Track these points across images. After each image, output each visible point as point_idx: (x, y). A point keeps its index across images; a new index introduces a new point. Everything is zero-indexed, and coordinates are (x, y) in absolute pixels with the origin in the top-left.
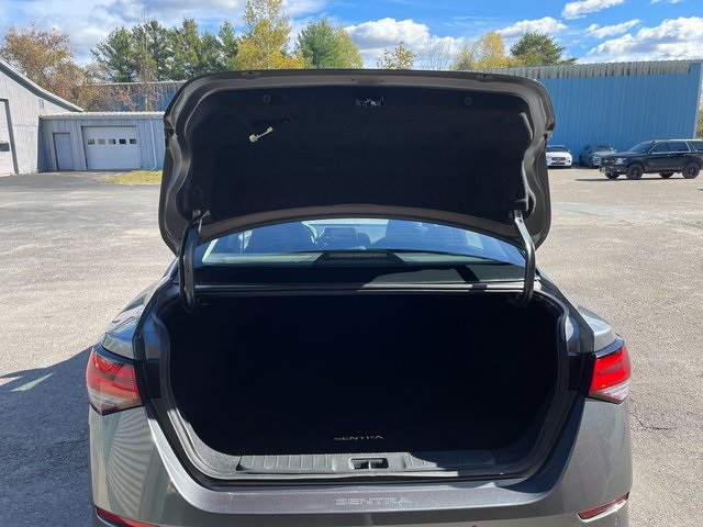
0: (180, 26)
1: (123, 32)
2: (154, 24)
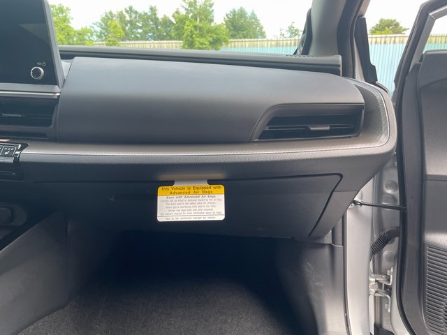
0: (148, 11)
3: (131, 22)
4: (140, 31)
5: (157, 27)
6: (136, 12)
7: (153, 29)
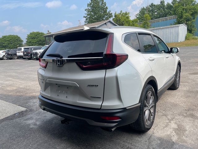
1: (144, 8)
2: (152, 4)
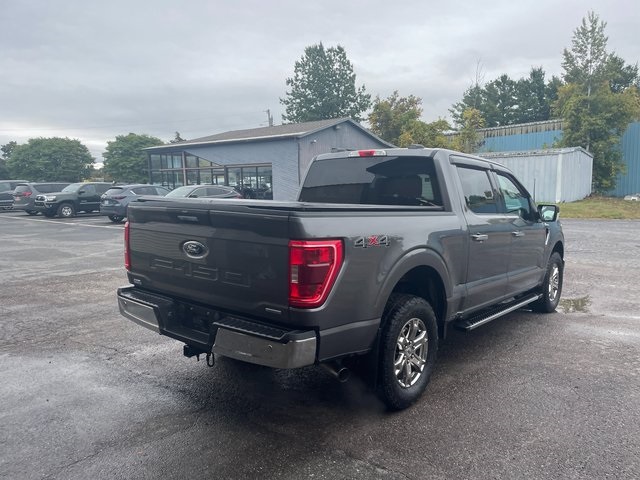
0: (527, 77)
1: (477, 88)
2: (504, 78)
3: (503, 97)
4: (515, 107)
5: (541, 99)
6: (512, 83)
7: (534, 101)
